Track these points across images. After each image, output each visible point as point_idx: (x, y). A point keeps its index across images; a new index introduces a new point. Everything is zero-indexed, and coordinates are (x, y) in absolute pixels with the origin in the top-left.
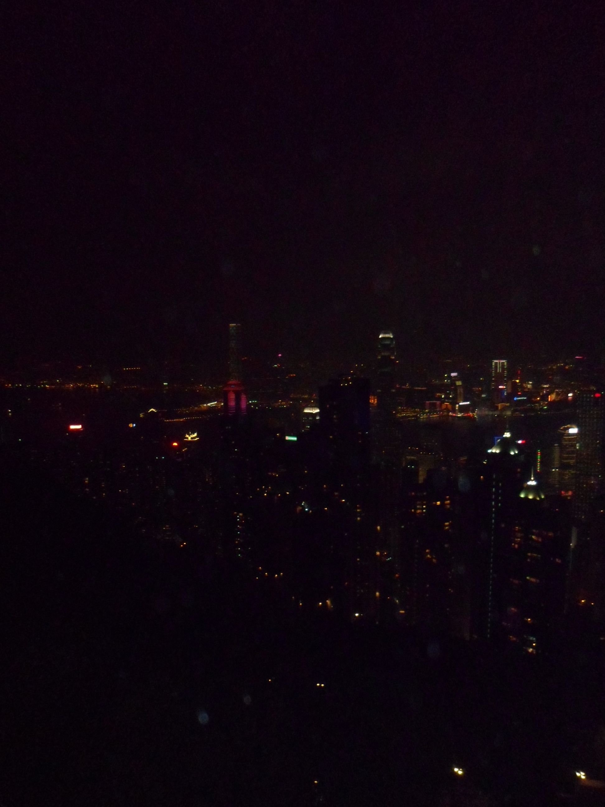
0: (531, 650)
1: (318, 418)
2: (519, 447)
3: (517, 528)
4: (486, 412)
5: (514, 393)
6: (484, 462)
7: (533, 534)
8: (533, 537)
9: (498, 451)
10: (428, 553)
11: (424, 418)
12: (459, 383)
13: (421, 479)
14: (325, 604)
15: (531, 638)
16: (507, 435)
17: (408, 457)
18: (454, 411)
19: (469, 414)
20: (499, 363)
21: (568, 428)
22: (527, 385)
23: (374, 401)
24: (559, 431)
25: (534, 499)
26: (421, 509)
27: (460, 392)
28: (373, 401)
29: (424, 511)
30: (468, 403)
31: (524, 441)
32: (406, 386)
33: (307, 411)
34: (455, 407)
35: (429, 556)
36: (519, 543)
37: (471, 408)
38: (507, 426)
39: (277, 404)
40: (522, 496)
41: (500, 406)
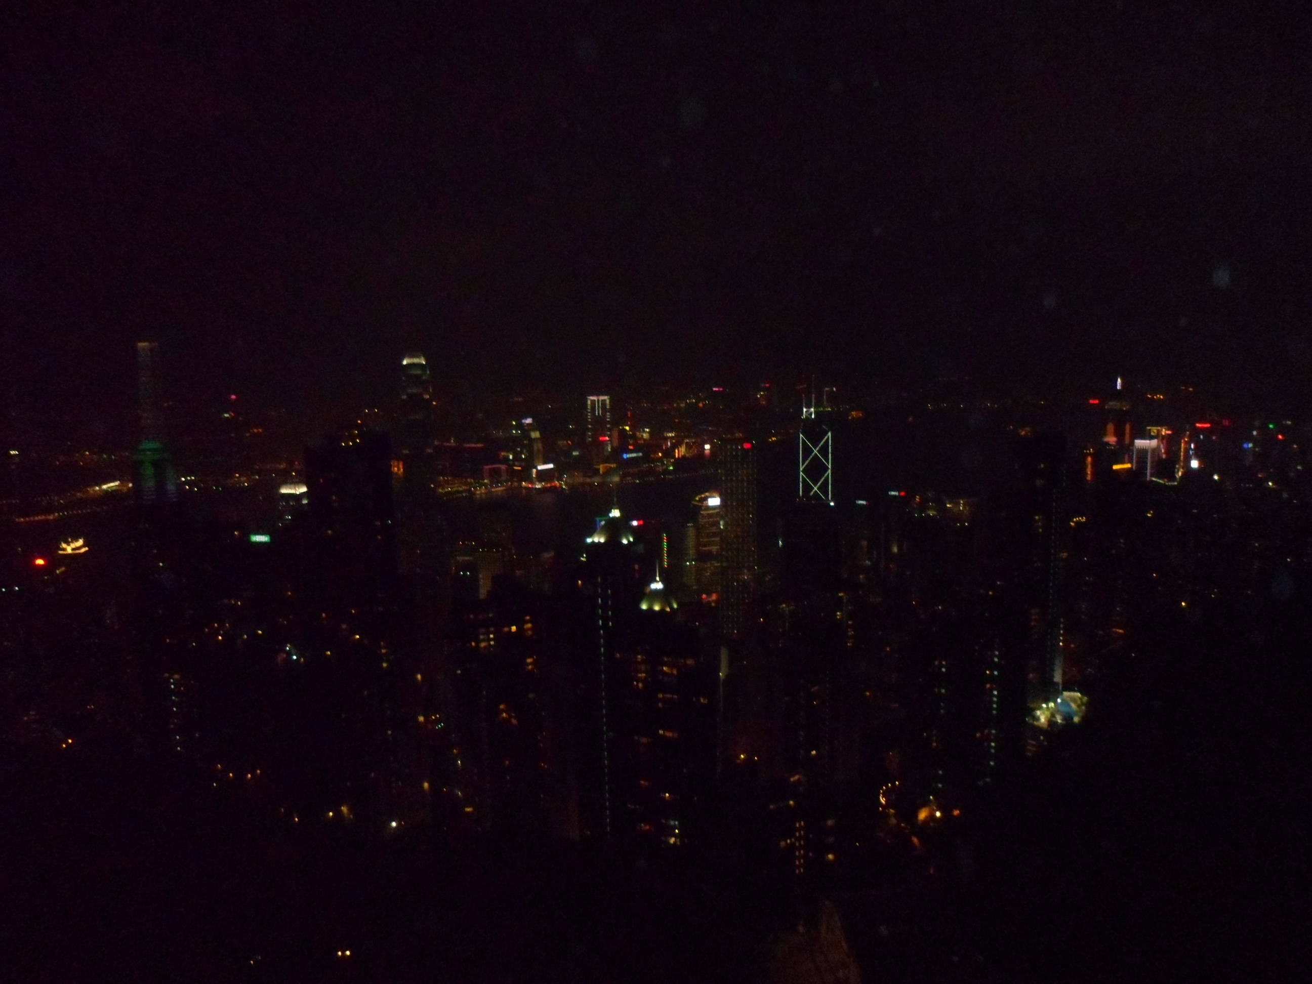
0: (672, 840)
1: (305, 502)
2: (634, 531)
3: (639, 657)
4: (579, 479)
5: (622, 448)
6: (582, 559)
7: (665, 664)
8: (665, 669)
9: (602, 540)
10: (503, 711)
11: (481, 493)
12: (535, 435)
13: (483, 593)
14: (338, 813)
15: (672, 823)
16: (615, 513)
17: (460, 559)
18: (529, 479)
19: (553, 484)
20: (598, 401)
21: (706, 499)
22: (641, 434)
23: (399, 469)
24: (693, 502)
25: (662, 611)
26: (488, 641)
27: (539, 450)
28: (397, 469)
29: (492, 643)
30: (551, 466)
31: (641, 522)
32: (449, 442)
33: (285, 490)
34: (531, 473)
35: (504, 715)
36: (644, 681)
37: (556, 475)
38: (615, 499)
39: (232, 481)
40: (644, 607)
41: (602, 468)
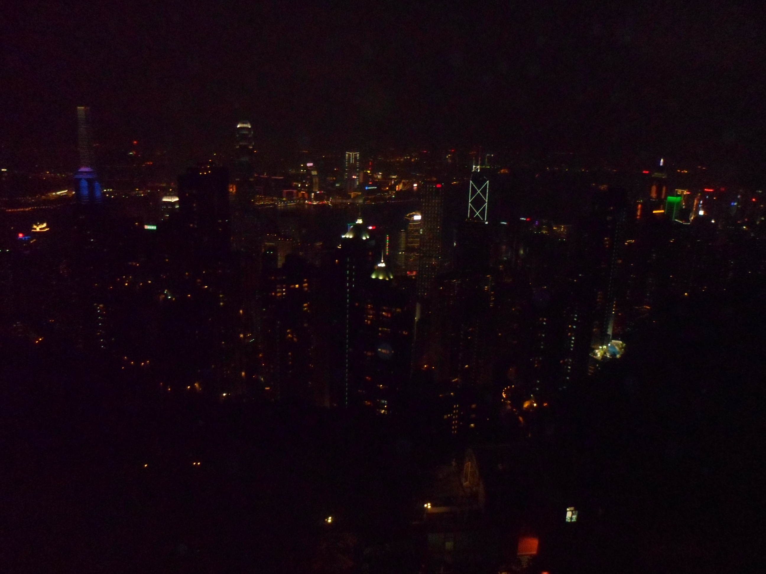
0: (383, 411)
1: (177, 207)
2: (369, 232)
3: (369, 305)
4: (339, 200)
5: (365, 183)
6: (338, 247)
7: (384, 311)
8: (384, 313)
9: (351, 237)
10: (289, 333)
11: (281, 206)
12: (314, 173)
13: (280, 264)
15: (383, 402)
16: (360, 221)
17: (267, 244)
18: (310, 199)
19: (324, 202)
20: (352, 155)
21: (413, 216)
22: (377, 175)
24: (405, 218)
25: (384, 280)
26: (281, 292)
27: (316, 182)
28: (232, 190)
29: (284, 294)
30: (323, 191)
31: (374, 227)
32: (264, 175)
33: (165, 200)
34: (311, 196)
35: (290, 335)
36: (371, 320)
37: (326, 197)
38: (360, 213)
39: (134, 193)
40: (374, 277)
41: (352, 195)
